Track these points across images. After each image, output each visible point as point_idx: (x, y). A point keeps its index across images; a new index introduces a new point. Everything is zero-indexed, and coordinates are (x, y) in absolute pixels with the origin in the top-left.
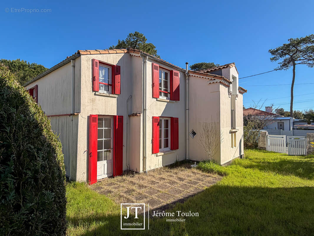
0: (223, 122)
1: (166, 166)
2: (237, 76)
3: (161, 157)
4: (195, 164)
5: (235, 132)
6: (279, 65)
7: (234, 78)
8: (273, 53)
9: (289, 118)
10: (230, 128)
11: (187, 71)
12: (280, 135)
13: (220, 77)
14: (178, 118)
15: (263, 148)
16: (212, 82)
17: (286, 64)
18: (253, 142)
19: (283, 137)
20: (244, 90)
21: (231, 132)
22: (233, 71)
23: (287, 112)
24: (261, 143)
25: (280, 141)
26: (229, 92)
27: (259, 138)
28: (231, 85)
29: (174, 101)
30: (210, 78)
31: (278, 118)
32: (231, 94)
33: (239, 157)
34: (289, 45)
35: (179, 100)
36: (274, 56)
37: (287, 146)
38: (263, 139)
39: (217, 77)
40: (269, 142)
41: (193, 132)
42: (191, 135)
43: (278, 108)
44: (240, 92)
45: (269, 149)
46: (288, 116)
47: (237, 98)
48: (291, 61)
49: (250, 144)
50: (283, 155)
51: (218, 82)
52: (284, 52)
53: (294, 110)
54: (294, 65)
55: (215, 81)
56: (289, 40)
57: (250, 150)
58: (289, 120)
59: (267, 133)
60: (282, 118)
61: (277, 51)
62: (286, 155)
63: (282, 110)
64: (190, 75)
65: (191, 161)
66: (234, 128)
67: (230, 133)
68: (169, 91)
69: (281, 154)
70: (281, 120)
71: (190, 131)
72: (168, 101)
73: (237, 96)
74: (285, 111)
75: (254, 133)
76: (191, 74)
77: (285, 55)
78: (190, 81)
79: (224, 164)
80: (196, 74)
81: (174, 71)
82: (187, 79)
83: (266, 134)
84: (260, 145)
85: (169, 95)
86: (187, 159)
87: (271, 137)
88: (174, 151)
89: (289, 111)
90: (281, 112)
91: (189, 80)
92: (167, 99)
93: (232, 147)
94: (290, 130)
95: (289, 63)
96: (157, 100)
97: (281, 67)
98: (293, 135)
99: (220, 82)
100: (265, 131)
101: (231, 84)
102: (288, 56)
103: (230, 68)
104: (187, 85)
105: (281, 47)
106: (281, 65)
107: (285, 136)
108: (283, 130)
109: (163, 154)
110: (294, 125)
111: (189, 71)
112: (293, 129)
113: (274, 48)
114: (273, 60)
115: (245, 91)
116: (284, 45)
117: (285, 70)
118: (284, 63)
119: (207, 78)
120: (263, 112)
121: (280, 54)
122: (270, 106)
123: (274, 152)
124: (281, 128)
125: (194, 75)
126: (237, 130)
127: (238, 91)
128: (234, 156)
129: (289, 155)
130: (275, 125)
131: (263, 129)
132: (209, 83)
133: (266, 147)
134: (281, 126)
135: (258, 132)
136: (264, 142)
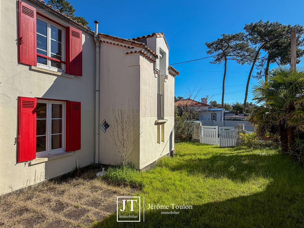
0: (144, 109)
1: (51, 180)
2: (167, 51)
3: (44, 164)
4: (103, 171)
5: (163, 123)
6: (214, 59)
7: (162, 53)
8: (209, 46)
9: (221, 109)
10: (156, 118)
11: (97, 34)
12: (213, 125)
13: (140, 44)
14: (80, 103)
15: (196, 140)
16: (129, 52)
17: (219, 59)
18: (188, 134)
19: (215, 128)
20: (175, 71)
21: (157, 124)
22: (161, 43)
23: (219, 105)
24: (195, 135)
25: (213, 132)
26: (154, 69)
27: (193, 130)
28: (158, 61)
29: (73, 76)
30: (127, 46)
31: (212, 109)
32: (158, 72)
33: (168, 154)
34: (222, 40)
35: (81, 75)
36: (209, 49)
37: (219, 137)
38: (197, 131)
39: (136, 43)
40: (202, 133)
41: (104, 124)
42: (102, 128)
43: (212, 101)
44: (170, 73)
45: (202, 141)
46: (220, 108)
47: (166, 80)
48: (223, 56)
49: (184, 136)
50: (214, 147)
51: (138, 51)
52: (218, 47)
53: (224, 103)
54: (226, 60)
55: (133, 50)
56: (222, 35)
57: (184, 143)
58: (221, 111)
59: (201, 124)
60: (215, 109)
61: (212, 44)
62: (217, 147)
63: (215, 102)
64: (101, 41)
65: (102, 166)
66: (163, 119)
67: (155, 124)
68: (63, 59)
69: (214, 146)
70: (214, 111)
71: (100, 123)
72: (60, 74)
73: (166, 77)
74: (217, 103)
75: (188, 125)
76: (103, 39)
77: (219, 49)
78: (101, 49)
79: (145, 168)
80: (108, 39)
81: (72, 28)
82: (97, 45)
83: (199, 125)
84: (194, 137)
85: (63, 66)
86: (96, 163)
87: (205, 128)
88: (71, 153)
89: (221, 103)
90: (214, 104)
91: (100, 47)
92: (58, 71)
93: (159, 142)
94: (221, 121)
95: (221, 57)
96: (30, 69)
97: (215, 61)
98: (224, 126)
99: (140, 52)
100: (199, 122)
101: (157, 59)
102: (221, 51)
103: (157, 37)
104: (97, 55)
105: (215, 41)
106: (216, 59)
107: (217, 127)
108: (216, 121)
109: (46, 159)
110: (224, 115)
111: (100, 34)
112: (224, 120)
113: (210, 42)
114: (209, 54)
115: (178, 73)
116: (218, 39)
117: (218, 64)
118: (218, 58)
119: (123, 45)
120: (199, 103)
121: (215, 49)
122: (205, 97)
123: (207, 145)
124: (214, 119)
125: (106, 40)
126: (166, 121)
127: (167, 72)
128: (161, 154)
129: (220, 147)
130: (209, 116)
131: (198, 120)
132: (126, 52)
133: (199, 139)
134: (214, 118)
135: (192, 122)
136: (198, 133)
